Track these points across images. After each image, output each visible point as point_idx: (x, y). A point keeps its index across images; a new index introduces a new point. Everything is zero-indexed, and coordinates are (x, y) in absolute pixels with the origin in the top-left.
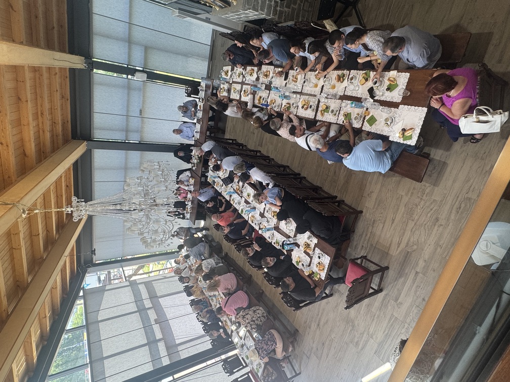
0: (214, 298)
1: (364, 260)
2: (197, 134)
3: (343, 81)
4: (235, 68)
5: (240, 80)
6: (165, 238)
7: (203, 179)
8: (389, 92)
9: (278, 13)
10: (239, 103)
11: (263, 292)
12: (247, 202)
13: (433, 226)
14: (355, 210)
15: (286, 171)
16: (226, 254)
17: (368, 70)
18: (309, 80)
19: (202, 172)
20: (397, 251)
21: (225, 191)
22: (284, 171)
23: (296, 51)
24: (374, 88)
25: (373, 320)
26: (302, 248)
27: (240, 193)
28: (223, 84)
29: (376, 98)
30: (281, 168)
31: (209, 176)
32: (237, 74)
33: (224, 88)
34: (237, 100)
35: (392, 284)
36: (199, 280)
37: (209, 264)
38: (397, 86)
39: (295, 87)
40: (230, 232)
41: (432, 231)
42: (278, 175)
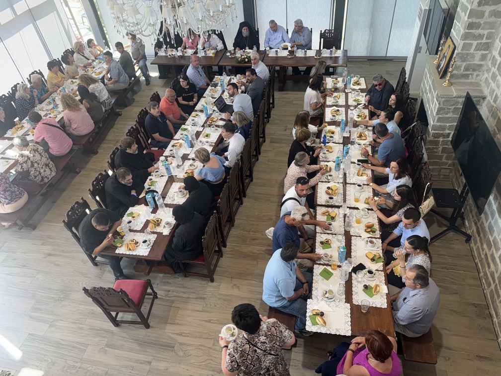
0: (52, 106)
1: (152, 297)
2: (275, 53)
3: (367, 232)
4: (364, 94)
5: (351, 102)
6: (129, 26)
7: (215, 69)
8: (363, 288)
9: (436, 139)
10: (322, 105)
11: (79, 174)
12: (198, 134)
13: (211, 369)
14: (214, 273)
15: (246, 179)
16: (119, 115)
17: (384, 259)
18: (363, 190)
19: (225, 66)
20: (172, 333)
21: (206, 102)
22: (247, 176)
23: (394, 169)
24: (364, 271)
25: (75, 323)
26: (152, 217)
27: (209, 123)
28: (343, 81)
29: (353, 274)
30: (249, 171)
31: (222, 77)
32: (357, 98)
33: (339, 82)
34: (325, 103)
35: (128, 337)
36: (74, 80)
37: (102, 92)
38: (371, 296)
39: (352, 175)
40: (152, 117)
41: (206, 369)
42: (241, 169)
